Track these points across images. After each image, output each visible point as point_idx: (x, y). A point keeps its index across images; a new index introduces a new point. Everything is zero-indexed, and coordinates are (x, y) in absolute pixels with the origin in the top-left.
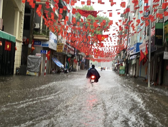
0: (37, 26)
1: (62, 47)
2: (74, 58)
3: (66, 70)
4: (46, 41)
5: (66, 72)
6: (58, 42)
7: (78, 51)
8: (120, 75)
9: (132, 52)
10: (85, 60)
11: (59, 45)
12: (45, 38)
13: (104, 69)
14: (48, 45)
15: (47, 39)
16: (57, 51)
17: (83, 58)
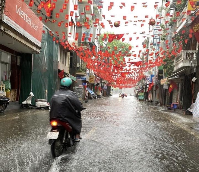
0: (78, 65)
1: (93, 78)
2: (99, 86)
3: (95, 97)
4: (84, 75)
5: (95, 98)
6: (90, 75)
7: (102, 79)
8: (140, 100)
9: (148, 82)
10: (107, 87)
11: (91, 77)
12: (84, 74)
13: (126, 96)
14: (86, 78)
15: (85, 74)
16: (90, 82)
17: (105, 85)
